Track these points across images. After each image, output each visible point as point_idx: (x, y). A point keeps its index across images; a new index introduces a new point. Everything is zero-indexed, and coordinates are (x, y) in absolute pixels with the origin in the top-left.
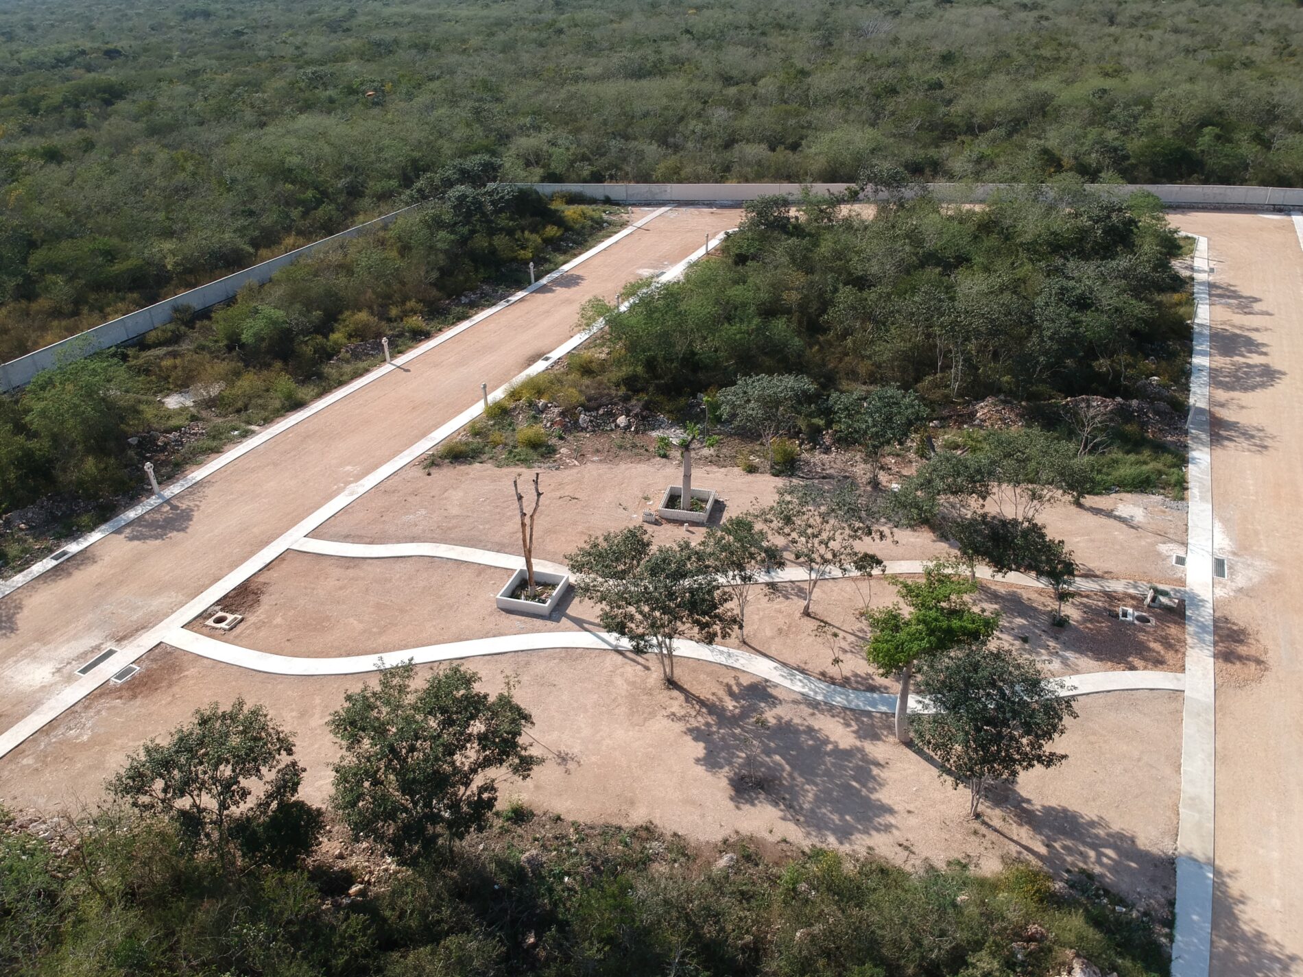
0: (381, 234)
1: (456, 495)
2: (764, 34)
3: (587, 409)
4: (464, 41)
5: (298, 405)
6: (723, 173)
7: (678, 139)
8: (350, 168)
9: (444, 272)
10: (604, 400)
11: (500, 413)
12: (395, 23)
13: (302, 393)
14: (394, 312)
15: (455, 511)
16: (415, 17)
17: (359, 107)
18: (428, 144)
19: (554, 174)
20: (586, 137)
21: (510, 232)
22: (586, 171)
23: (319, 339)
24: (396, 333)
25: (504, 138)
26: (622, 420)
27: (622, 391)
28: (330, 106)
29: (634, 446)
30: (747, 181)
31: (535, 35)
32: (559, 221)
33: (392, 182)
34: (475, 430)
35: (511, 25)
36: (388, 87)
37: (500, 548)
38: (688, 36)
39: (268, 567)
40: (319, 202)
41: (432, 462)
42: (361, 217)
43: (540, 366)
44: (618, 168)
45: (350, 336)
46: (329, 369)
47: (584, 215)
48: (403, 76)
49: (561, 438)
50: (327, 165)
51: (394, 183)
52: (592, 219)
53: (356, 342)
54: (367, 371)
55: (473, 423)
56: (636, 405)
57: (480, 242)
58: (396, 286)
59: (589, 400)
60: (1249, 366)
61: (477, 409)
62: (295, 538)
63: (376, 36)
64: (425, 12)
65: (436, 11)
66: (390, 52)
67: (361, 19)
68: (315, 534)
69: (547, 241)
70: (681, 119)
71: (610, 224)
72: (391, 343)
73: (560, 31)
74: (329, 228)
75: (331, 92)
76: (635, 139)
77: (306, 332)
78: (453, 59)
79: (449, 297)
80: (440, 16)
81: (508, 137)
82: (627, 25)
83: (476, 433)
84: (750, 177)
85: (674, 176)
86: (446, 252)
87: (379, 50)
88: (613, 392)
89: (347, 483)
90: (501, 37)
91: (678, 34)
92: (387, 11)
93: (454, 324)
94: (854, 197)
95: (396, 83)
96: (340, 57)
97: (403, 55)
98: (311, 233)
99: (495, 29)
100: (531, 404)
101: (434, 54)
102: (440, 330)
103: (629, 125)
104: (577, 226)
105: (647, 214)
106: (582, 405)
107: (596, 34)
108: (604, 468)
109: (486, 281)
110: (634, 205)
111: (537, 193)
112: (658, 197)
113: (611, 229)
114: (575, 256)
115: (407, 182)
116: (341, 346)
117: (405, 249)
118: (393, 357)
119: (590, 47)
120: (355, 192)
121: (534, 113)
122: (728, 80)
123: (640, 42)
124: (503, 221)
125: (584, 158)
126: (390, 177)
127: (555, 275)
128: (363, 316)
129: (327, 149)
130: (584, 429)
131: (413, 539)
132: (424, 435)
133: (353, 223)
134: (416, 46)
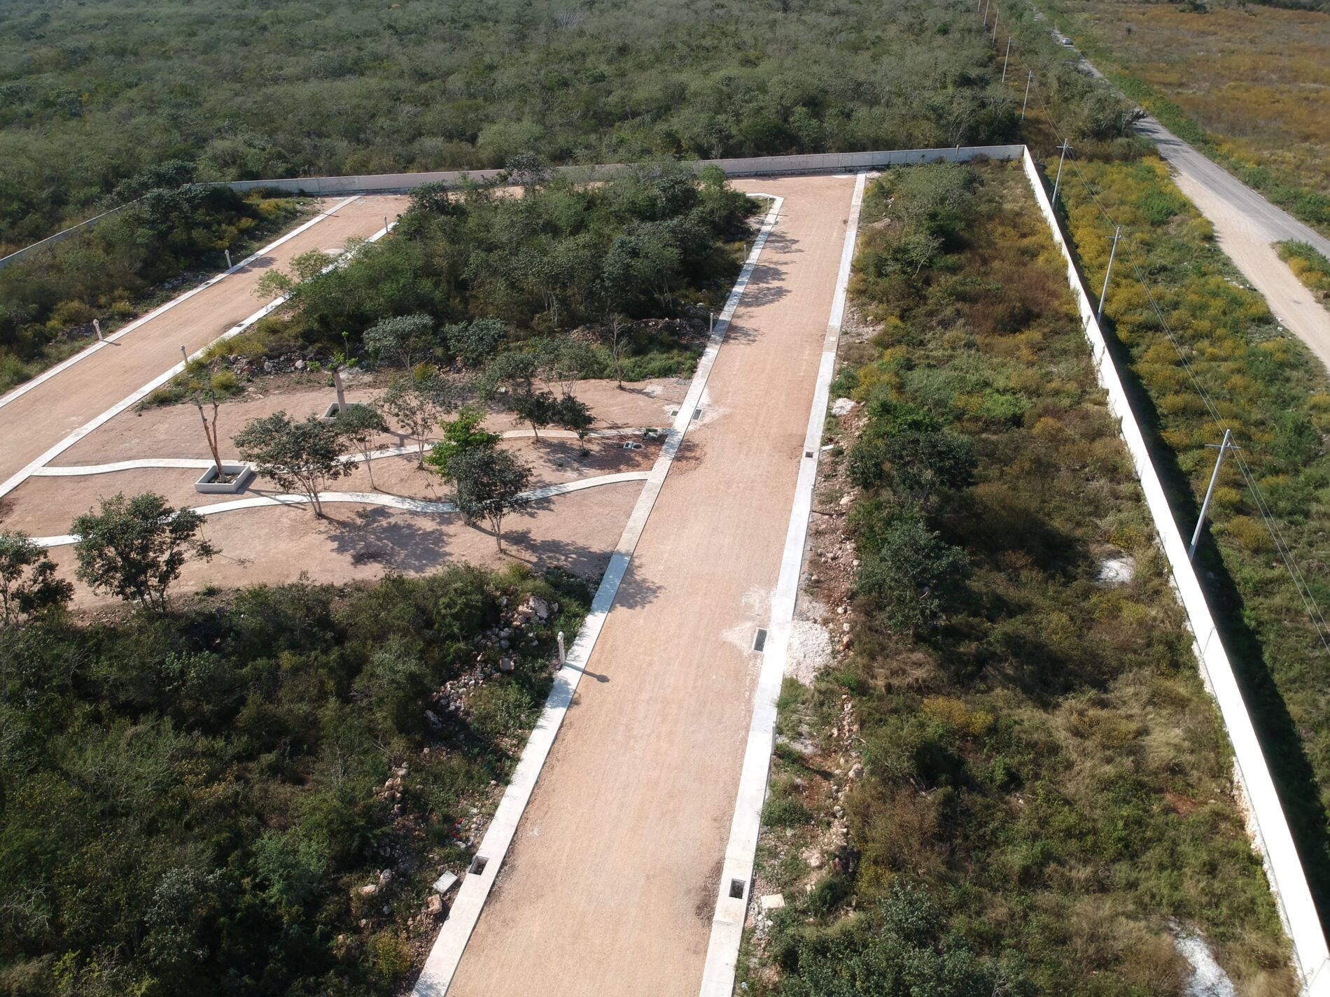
0: (87, 235)
1: (163, 427)
2: (466, 26)
3: (270, 358)
4: (163, 43)
5: (26, 378)
6: (406, 163)
7: (369, 135)
8: (52, 179)
9: (147, 264)
10: (284, 350)
11: (199, 368)
12: (91, 26)
13: (27, 369)
14: (103, 300)
15: (162, 437)
16: (112, 19)
17: (57, 119)
18: (127, 151)
19: (251, 172)
20: (281, 137)
21: (207, 226)
22: (281, 167)
23: (38, 326)
24: (106, 316)
25: (201, 141)
26: (299, 364)
27: (300, 341)
28: (28, 121)
29: (309, 381)
30: (427, 170)
31: (236, 33)
32: (253, 213)
33: (93, 189)
34: (177, 381)
35: (212, 24)
36: (85, 97)
37: (199, 456)
38: (391, 31)
39: (16, 488)
40: (25, 213)
41: (142, 407)
42: (67, 223)
43: (235, 331)
44: (311, 164)
45: (65, 322)
46: (49, 349)
47: (278, 207)
48: (100, 85)
49: (249, 381)
50: (29, 178)
51: (95, 190)
52: (286, 210)
53: (70, 327)
54: (82, 348)
55: (175, 378)
56: (311, 350)
57: (179, 235)
58: (104, 279)
59: (272, 350)
60: (769, 289)
61: (180, 368)
62: (36, 467)
63: (70, 43)
64: (123, 11)
65: (134, 11)
66: (87, 59)
67: (55, 24)
68: (51, 463)
69: (243, 232)
70: (373, 116)
71: (303, 213)
72: (102, 325)
73: (264, 28)
74: (36, 235)
75: (27, 107)
76: (329, 136)
77: (24, 321)
78: (151, 64)
79: (153, 284)
80: (139, 15)
81: (205, 140)
82: (329, 22)
83: (178, 384)
84: (430, 166)
85: (362, 168)
86: (147, 246)
87: (74, 59)
88: (292, 343)
89: (73, 429)
90: (203, 36)
91: (381, 29)
92: (83, 13)
93: (159, 306)
94: (504, 180)
95: (92, 93)
96: (33, 69)
97: (100, 62)
98: (20, 241)
99: (195, 28)
100: (223, 358)
101: (133, 58)
102: (146, 311)
103: (323, 124)
104: (272, 217)
105: (338, 202)
106: (266, 355)
107: (300, 31)
108: (283, 397)
109: (187, 269)
110: (327, 196)
111: (231, 190)
112: (348, 188)
113: (304, 217)
114: (270, 242)
115: (108, 186)
116: (57, 331)
117: (109, 247)
118: (104, 336)
119: (292, 45)
120: (59, 200)
121: (232, 116)
122: (422, 76)
123: (343, 37)
124: (200, 215)
125: (280, 156)
126: (91, 185)
127: (251, 259)
128: (75, 304)
129: (28, 164)
130: (270, 373)
131: (129, 459)
132: (135, 390)
133: (60, 229)
134: (113, 51)
